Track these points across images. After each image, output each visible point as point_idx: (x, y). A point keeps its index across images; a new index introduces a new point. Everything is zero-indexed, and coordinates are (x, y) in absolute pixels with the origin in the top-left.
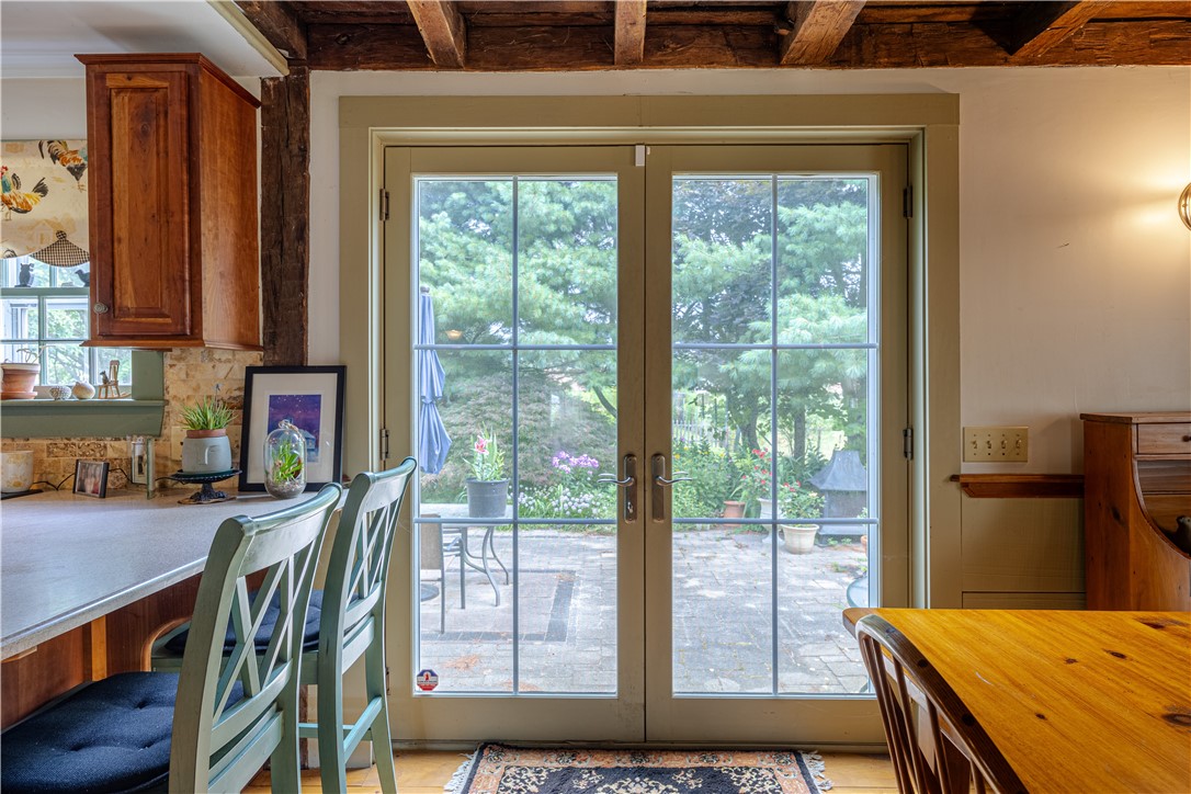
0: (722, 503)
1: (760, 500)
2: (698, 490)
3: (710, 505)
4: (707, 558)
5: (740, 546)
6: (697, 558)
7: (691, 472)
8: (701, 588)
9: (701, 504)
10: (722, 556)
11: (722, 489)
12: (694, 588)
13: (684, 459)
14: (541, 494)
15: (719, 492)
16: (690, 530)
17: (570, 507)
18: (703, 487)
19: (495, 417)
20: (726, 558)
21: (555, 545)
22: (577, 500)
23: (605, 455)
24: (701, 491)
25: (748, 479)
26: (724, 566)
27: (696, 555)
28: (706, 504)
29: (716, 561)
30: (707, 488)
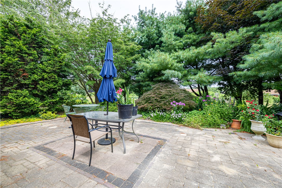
0: (231, 120)
1: (251, 120)
2: (221, 115)
3: (226, 120)
4: (225, 142)
5: (241, 138)
6: (220, 142)
7: (218, 109)
8: (221, 163)
9: (222, 120)
10: (233, 142)
11: (231, 115)
12: (217, 163)
13: (215, 104)
14: (168, 112)
15: (229, 116)
16: (218, 128)
17: (175, 117)
18: (223, 114)
19: (158, 92)
20: (235, 144)
21: (168, 128)
22: (177, 115)
23: (188, 103)
24: (222, 115)
25: (244, 112)
26: (234, 149)
27: (219, 140)
28: (224, 120)
29: (229, 145)
30: (224, 114)
